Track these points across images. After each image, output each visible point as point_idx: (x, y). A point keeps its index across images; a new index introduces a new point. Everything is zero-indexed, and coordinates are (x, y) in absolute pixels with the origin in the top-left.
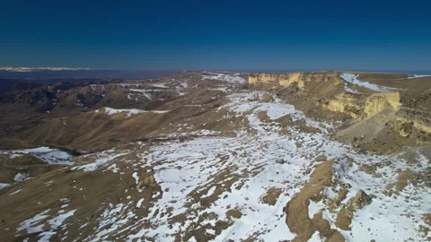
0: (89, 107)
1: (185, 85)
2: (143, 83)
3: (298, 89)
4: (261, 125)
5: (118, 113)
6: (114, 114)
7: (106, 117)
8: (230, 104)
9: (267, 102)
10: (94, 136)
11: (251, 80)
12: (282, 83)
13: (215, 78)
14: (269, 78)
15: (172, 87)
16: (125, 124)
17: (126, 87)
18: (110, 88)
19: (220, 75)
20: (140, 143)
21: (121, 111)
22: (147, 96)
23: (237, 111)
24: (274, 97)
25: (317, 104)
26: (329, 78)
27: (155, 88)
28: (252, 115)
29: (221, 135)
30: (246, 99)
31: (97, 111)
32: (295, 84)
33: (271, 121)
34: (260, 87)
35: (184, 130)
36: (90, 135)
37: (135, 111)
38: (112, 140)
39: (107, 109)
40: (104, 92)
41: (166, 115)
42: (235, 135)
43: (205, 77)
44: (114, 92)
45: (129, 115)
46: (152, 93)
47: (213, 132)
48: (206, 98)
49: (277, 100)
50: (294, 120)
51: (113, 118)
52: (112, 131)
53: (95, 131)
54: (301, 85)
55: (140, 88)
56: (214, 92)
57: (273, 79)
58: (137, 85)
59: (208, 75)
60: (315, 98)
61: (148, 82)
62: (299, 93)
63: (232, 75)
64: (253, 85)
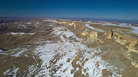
0: (3, 31)
1: (38, 23)
2: (23, 22)
3: (74, 27)
4: (64, 39)
5: (16, 34)
6: (15, 35)
7: (12, 36)
8: (54, 32)
9: (65, 31)
10: (8, 42)
11: (60, 23)
12: (69, 24)
13: (48, 21)
14: (65, 22)
15: (33, 24)
16: (19, 38)
17: (17, 24)
18: (10, 24)
19: (50, 20)
20: (28, 45)
21: (17, 33)
22: (25, 27)
23: (57, 34)
24: (67, 29)
25: (79, 33)
26: (82, 25)
27: (27, 24)
28: (61, 36)
29: (53, 43)
30: (59, 30)
31: (8, 34)
32: (73, 25)
33: (67, 38)
34: (63, 25)
35: (41, 41)
36: (7, 42)
37: (22, 33)
38: (15, 44)
39: (12, 33)
40: (8, 26)
41: (34, 35)
42: (57, 43)
43: (45, 21)
44: (12, 26)
45: (21, 35)
46: (27, 26)
47: (50, 42)
48: (46, 28)
49: (68, 30)
50: (73, 38)
51: (15, 36)
52: (15, 41)
53: (8, 41)
54: (75, 26)
55: (22, 24)
56: (49, 26)
57: (67, 23)
58: (21, 23)
59: (45, 20)
60: (78, 31)
61: (25, 22)
62: (74, 28)
63: (53, 20)
64: (60, 24)
